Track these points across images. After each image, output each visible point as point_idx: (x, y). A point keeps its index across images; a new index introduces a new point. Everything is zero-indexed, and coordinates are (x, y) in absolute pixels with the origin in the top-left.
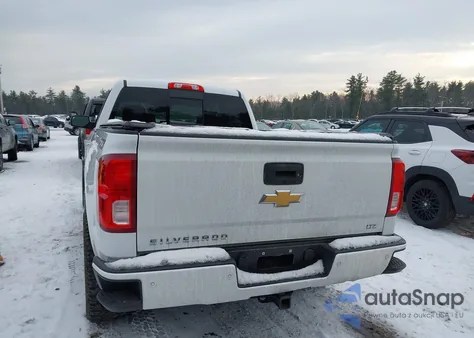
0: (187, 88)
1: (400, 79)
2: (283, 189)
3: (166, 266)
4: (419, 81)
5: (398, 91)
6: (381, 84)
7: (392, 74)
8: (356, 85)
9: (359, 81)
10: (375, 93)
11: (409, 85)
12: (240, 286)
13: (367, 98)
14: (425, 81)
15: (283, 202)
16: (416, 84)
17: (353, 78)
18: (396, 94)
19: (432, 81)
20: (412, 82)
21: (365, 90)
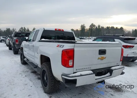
0: (60, 30)
1: (94, 26)
2: (102, 56)
3: (81, 75)
4: (99, 26)
5: (94, 29)
6: (90, 27)
7: (92, 24)
8: (83, 27)
9: (84, 26)
10: (88, 29)
11: (97, 27)
12: (96, 79)
13: (86, 31)
14: (101, 26)
15: (102, 59)
16: (98, 27)
17: (82, 25)
18: (93, 30)
19: (102, 26)
20: (97, 26)
21: (85, 29)
